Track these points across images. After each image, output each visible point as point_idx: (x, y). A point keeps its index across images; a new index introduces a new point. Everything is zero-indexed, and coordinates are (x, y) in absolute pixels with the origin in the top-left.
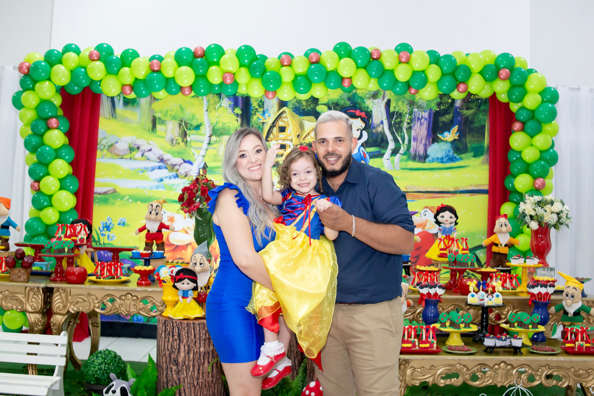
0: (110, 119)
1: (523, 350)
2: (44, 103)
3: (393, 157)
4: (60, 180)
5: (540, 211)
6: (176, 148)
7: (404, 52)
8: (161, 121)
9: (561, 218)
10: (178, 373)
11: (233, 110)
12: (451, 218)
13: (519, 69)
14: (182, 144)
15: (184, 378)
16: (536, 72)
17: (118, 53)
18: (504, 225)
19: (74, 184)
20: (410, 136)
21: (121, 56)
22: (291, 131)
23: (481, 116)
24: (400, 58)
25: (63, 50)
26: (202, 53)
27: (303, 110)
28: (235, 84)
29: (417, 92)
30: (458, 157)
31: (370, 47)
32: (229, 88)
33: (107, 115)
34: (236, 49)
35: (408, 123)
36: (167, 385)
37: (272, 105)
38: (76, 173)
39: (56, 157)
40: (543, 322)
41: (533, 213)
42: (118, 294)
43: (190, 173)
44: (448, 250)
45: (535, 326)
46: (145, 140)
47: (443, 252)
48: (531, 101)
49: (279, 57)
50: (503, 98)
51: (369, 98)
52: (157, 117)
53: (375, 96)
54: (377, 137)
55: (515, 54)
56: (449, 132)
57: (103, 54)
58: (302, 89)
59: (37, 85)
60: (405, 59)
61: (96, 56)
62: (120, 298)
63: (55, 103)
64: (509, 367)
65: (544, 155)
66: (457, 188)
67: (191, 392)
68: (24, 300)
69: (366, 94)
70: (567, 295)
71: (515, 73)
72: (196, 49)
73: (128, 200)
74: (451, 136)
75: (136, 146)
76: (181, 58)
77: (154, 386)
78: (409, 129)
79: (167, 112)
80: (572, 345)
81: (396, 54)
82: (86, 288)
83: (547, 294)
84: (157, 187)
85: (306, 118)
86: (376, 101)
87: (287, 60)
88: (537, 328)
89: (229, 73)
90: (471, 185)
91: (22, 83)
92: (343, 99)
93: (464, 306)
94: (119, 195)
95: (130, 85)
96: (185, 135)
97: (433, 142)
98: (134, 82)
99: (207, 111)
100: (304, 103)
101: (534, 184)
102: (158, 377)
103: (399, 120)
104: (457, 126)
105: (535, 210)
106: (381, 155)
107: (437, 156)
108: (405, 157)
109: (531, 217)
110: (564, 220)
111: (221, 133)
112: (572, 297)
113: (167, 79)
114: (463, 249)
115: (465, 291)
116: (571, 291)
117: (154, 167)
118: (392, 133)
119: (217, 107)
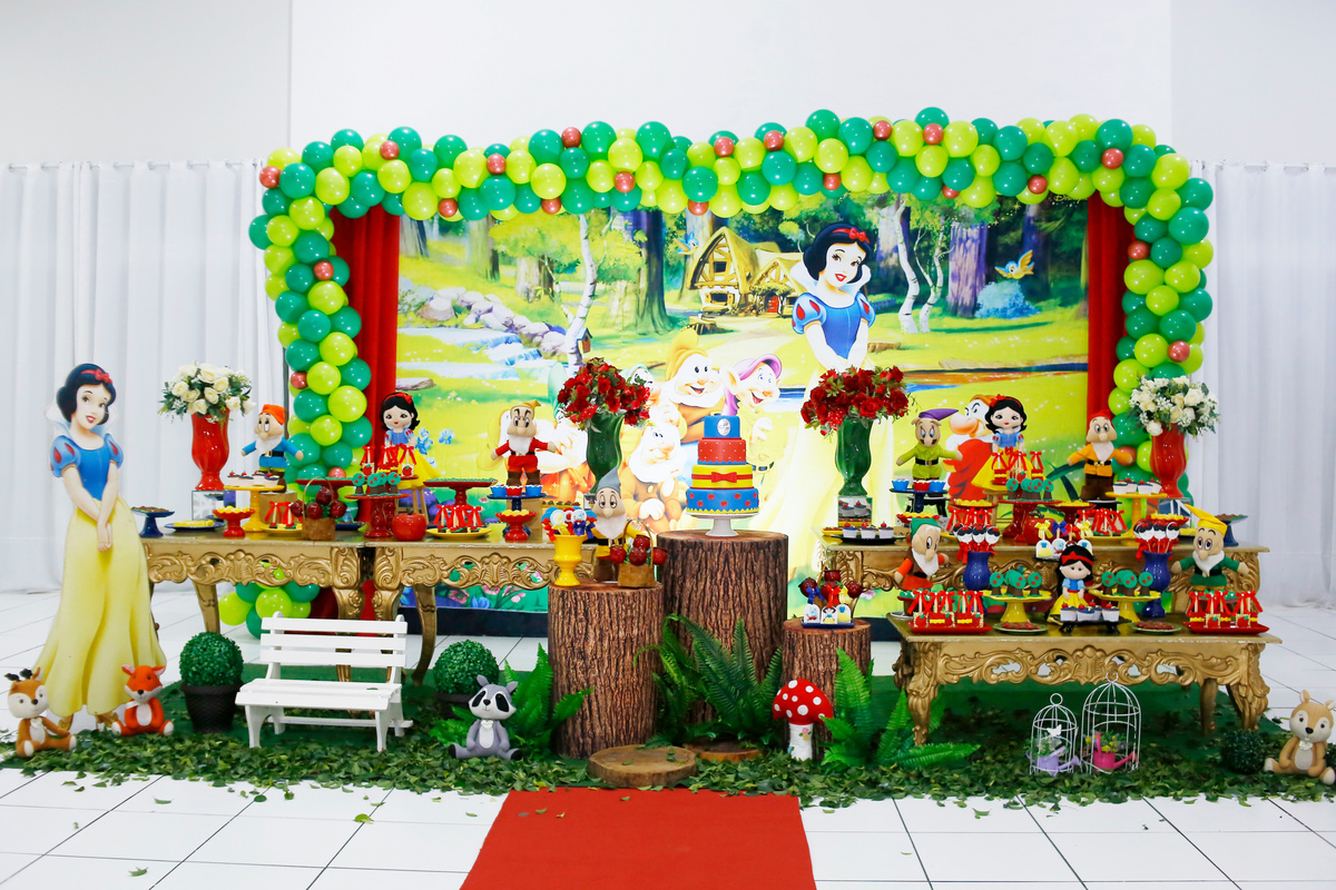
0: (417, 258)
1: (1121, 628)
2: (304, 235)
3: (916, 310)
4: (341, 368)
5: (1164, 404)
6: (536, 305)
7: (933, 125)
8: (506, 259)
9: (1201, 415)
10: (586, 670)
11: (633, 235)
12: (1013, 418)
13: (1140, 148)
14: (545, 298)
15: (595, 679)
16: (1172, 151)
17: (428, 144)
18: (1102, 430)
19: (364, 375)
20: (946, 272)
21: (435, 148)
22: (736, 269)
23: (1073, 233)
24: (925, 135)
25: (333, 142)
26: (577, 138)
27: (756, 231)
28: (636, 190)
29: (956, 194)
30: (1032, 307)
31: (871, 117)
32: (626, 199)
33: (412, 252)
34: (636, 128)
35: (943, 250)
36: (569, 690)
37: (700, 226)
38: (363, 354)
39: (334, 329)
40: (1160, 586)
41: (1152, 408)
42: (478, 556)
43: (562, 349)
44: (1008, 472)
45: (1144, 591)
46: (480, 294)
47: (999, 476)
48: (1162, 206)
49: (712, 140)
50: (1112, 199)
51: (872, 207)
52: (499, 251)
53: (882, 202)
54: (888, 275)
55: (1131, 120)
56: (1017, 262)
57: (402, 147)
58: (753, 196)
59: (294, 206)
60: (935, 138)
61: (393, 151)
62: (482, 561)
63: (323, 234)
64: (1098, 654)
65: (1188, 300)
66: (1032, 361)
67: (606, 699)
68: (329, 569)
69: (867, 200)
70: (1200, 543)
71: (1132, 156)
72: (565, 132)
73: (455, 398)
74: (1018, 269)
75: (464, 305)
76: (540, 151)
77: (548, 693)
78: (945, 259)
79: (516, 242)
80: (1200, 619)
81: (918, 129)
82: (428, 547)
83: (1166, 540)
84: (505, 375)
85: (761, 245)
86: (885, 211)
87: (725, 147)
88: (1149, 595)
89: (625, 173)
90: (1056, 357)
91: (266, 202)
92: (825, 210)
93: (1032, 563)
94: (439, 390)
95: (453, 199)
96: (549, 282)
97: (989, 280)
98: (460, 195)
99: (586, 238)
100: (757, 220)
101: (1169, 351)
102: (553, 679)
103: (926, 243)
104: (1031, 251)
105: (1156, 403)
106: (896, 308)
107: (996, 307)
108: (938, 310)
109: (1150, 415)
110: (1206, 419)
111: (613, 277)
112: (1209, 545)
113: (517, 187)
114: (1034, 471)
115: (1033, 538)
116: (1206, 536)
117: (497, 339)
118: (915, 268)
119: (604, 231)
